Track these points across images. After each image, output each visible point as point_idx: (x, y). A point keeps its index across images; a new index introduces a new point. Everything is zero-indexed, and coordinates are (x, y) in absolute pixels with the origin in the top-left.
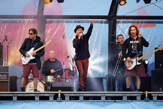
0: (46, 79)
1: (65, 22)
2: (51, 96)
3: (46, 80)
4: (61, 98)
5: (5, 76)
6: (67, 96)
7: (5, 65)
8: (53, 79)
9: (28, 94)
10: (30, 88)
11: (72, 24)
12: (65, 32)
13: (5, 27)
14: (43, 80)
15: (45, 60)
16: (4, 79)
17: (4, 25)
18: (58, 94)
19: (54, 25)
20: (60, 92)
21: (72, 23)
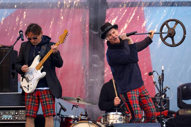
0: (106, 118)
3: (106, 121)
5: (22, 112)
8: (119, 119)
11: (159, 8)
12: (144, 25)
14: (100, 121)
15: (105, 82)
19: (123, 11)
21: (159, 6)
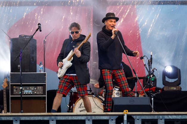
1: (137, 4)
2: (112, 120)
4: (127, 122)
5: (40, 88)
6: (138, 120)
7: (40, 72)
8: (117, 93)
9: (73, 117)
10: (80, 107)
12: (137, 19)
13: (42, 13)
14: (101, 95)
16: (38, 93)
17: (40, 9)
18: (123, 115)
19: (120, 8)
20: (126, 113)
